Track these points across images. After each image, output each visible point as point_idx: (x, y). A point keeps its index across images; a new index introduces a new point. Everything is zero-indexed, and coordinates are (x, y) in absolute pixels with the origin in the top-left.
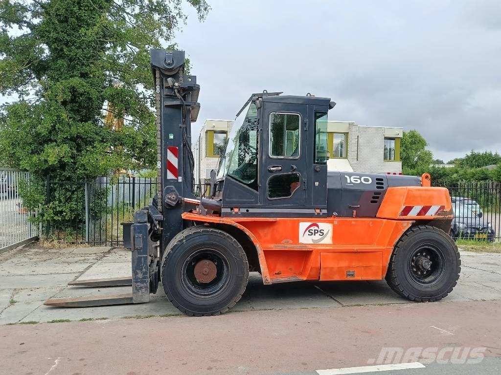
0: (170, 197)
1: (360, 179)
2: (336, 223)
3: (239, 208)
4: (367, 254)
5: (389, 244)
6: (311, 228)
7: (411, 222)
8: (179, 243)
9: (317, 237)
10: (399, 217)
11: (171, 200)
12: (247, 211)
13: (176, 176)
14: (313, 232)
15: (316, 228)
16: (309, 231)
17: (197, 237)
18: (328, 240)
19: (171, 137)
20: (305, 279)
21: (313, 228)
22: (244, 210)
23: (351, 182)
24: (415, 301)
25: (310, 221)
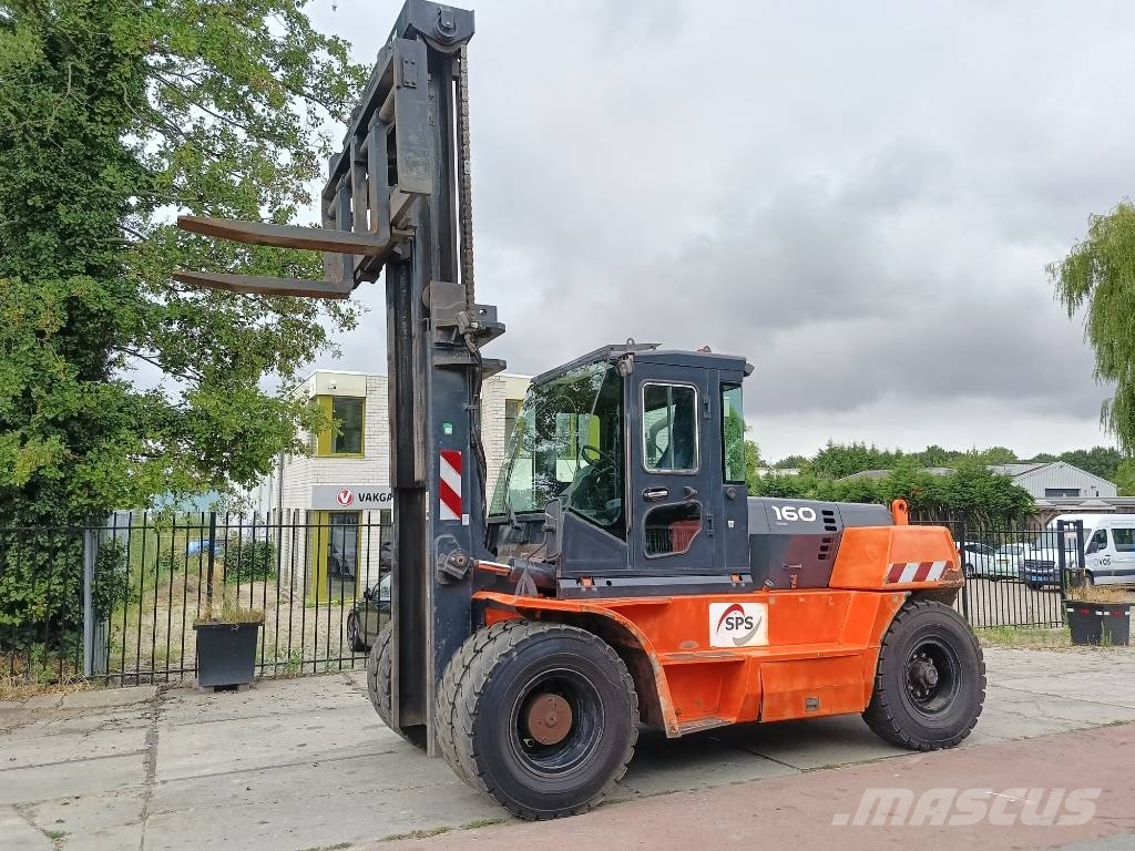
0: (453, 559)
1: (797, 512)
2: (772, 601)
3: (592, 578)
4: (841, 660)
5: (873, 640)
6: (730, 615)
7: (905, 593)
8: (503, 659)
9: (742, 632)
10: (884, 585)
11: (455, 566)
12: (609, 583)
13: (459, 512)
14: (734, 622)
15: (739, 614)
16: (727, 622)
17: (540, 645)
18: (760, 638)
19: (448, 430)
20: (733, 720)
21: (733, 614)
22: (602, 583)
23: (783, 520)
24: (921, 749)
25: (727, 600)
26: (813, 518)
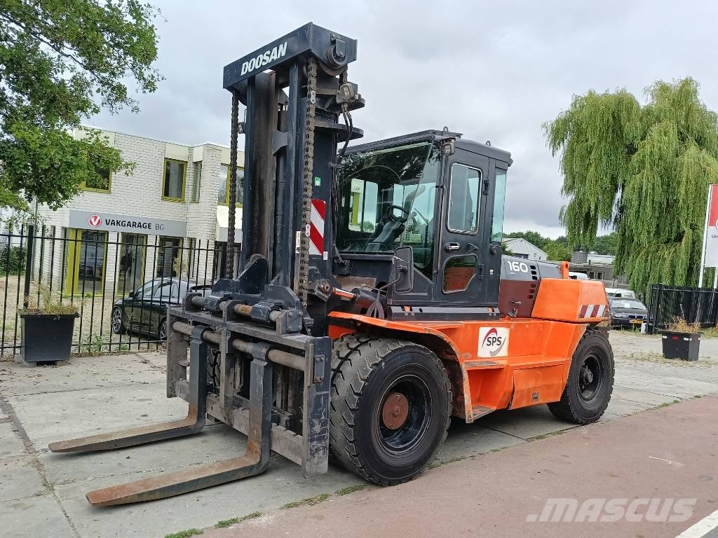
0: (322, 286)
1: (519, 266)
2: (512, 327)
3: (411, 306)
4: (553, 368)
5: (568, 355)
6: (489, 336)
7: (587, 325)
8: (375, 367)
9: (495, 347)
10: (577, 319)
11: (323, 292)
12: (421, 310)
13: (321, 250)
14: (491, 340)
15: (494, 335)
16: (488, 340)
17: (399, 357)
18: (504, 352)
19: (318, 183)
20: (494, 408)
21: (492, 335)
22: (416, 310)
23: (513, 271)
24: (583, 424)
25: (489, 325)
26: (526, 271)
